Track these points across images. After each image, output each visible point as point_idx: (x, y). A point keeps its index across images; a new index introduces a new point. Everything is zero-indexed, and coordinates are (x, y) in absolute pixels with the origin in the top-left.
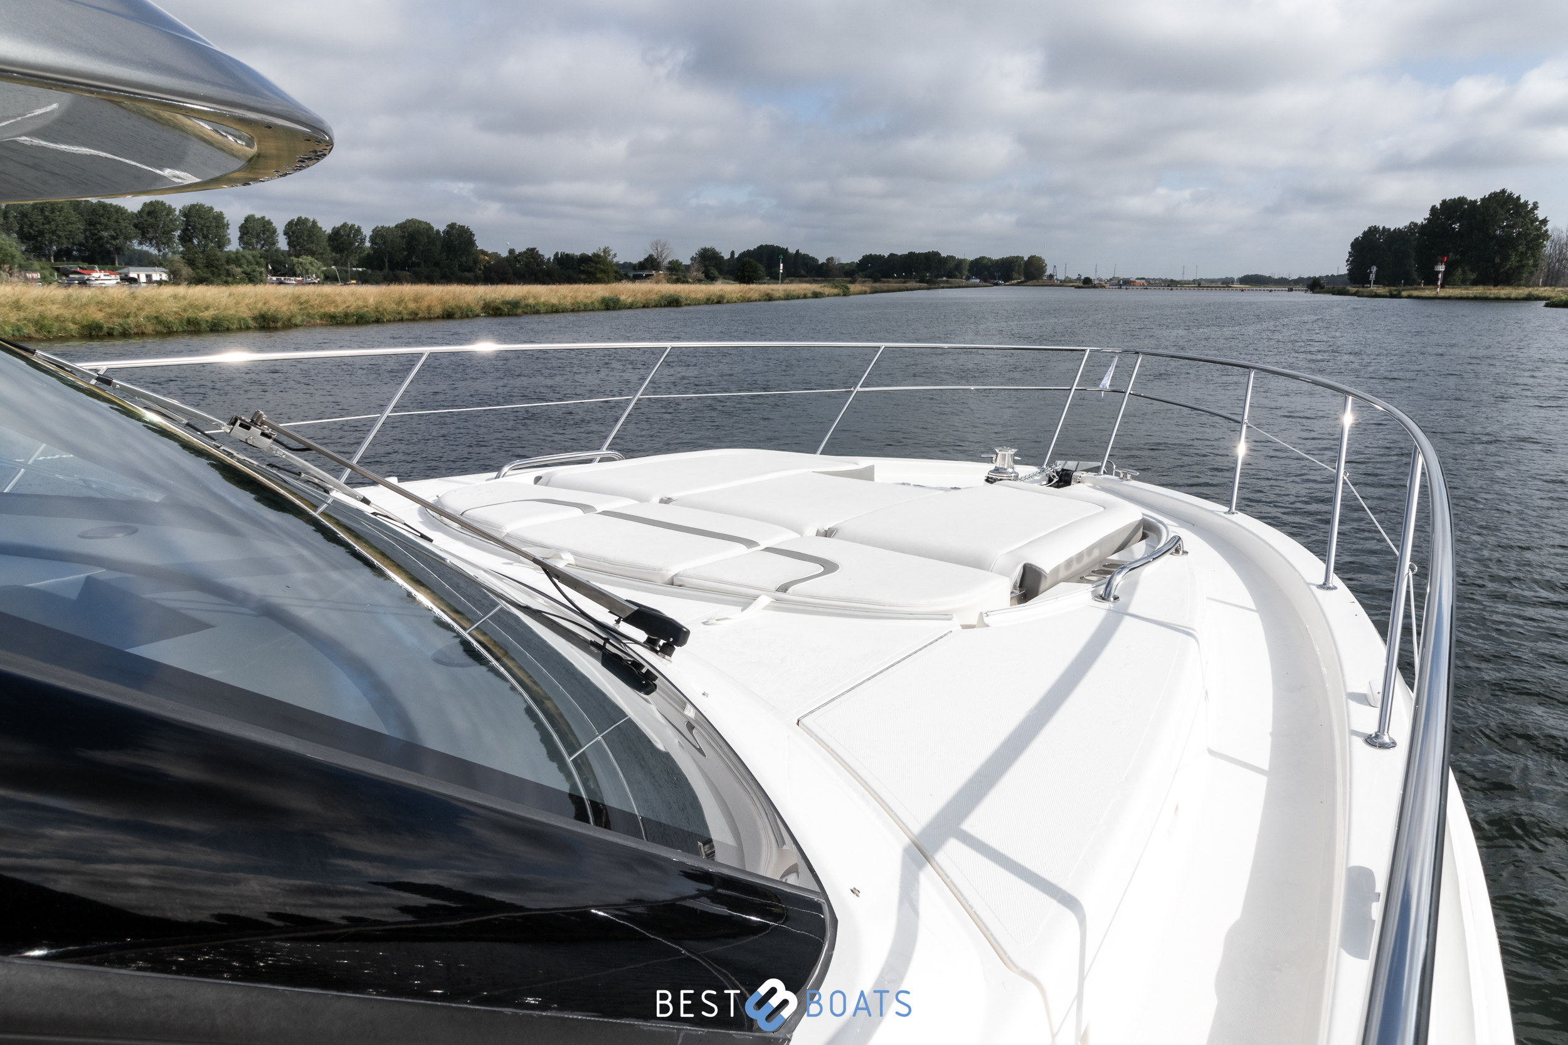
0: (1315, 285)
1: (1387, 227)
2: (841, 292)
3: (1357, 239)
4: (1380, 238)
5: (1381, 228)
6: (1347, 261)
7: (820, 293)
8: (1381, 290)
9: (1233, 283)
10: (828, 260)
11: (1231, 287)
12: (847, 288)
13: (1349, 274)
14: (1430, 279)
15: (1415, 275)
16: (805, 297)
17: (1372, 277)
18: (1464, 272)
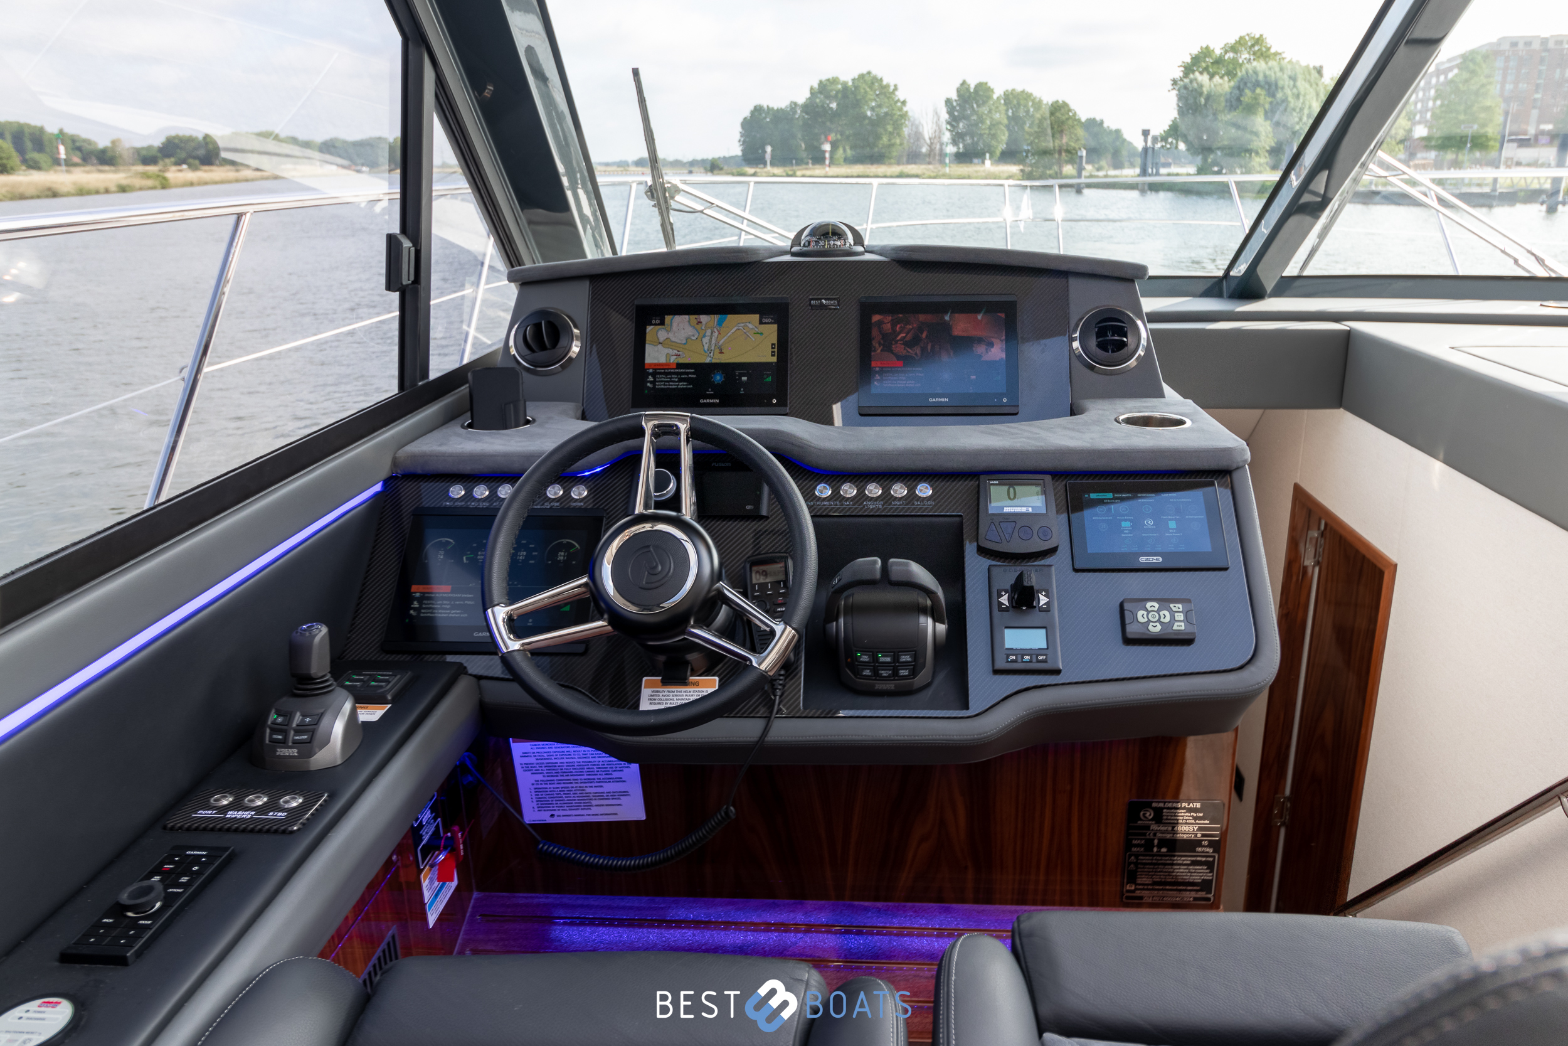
0: (713, 166)
1: (771, 106)
2: (157, 183)
3: (745, 119)
4: (765, 118)
5: (765, 107)
6: (739, 141)
7: (129, 186)
8: (777, 171)
9: (628, 165)
10: (113, 142)
11: (627, 171)
12: (165, 178)
13: (744, 155)
14: (818, 159)
15: (804, 155)
16: (107, 191)
17: (768, 157)
18: (845, 150)
